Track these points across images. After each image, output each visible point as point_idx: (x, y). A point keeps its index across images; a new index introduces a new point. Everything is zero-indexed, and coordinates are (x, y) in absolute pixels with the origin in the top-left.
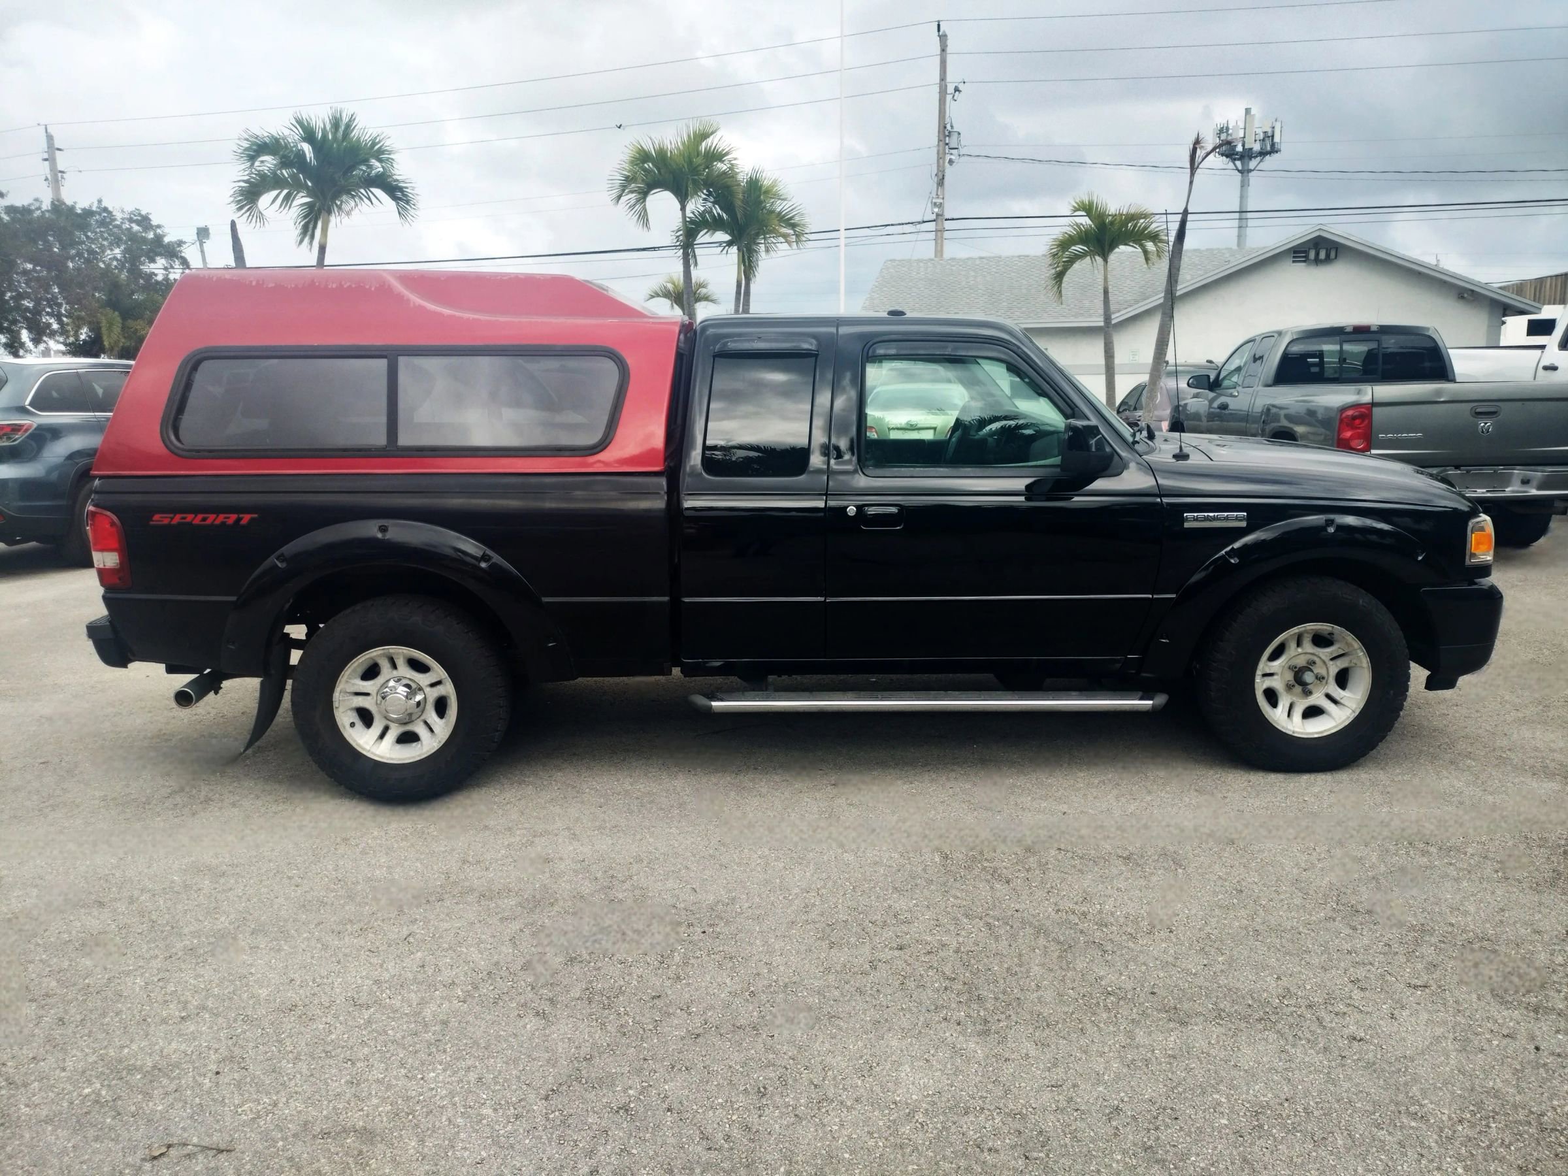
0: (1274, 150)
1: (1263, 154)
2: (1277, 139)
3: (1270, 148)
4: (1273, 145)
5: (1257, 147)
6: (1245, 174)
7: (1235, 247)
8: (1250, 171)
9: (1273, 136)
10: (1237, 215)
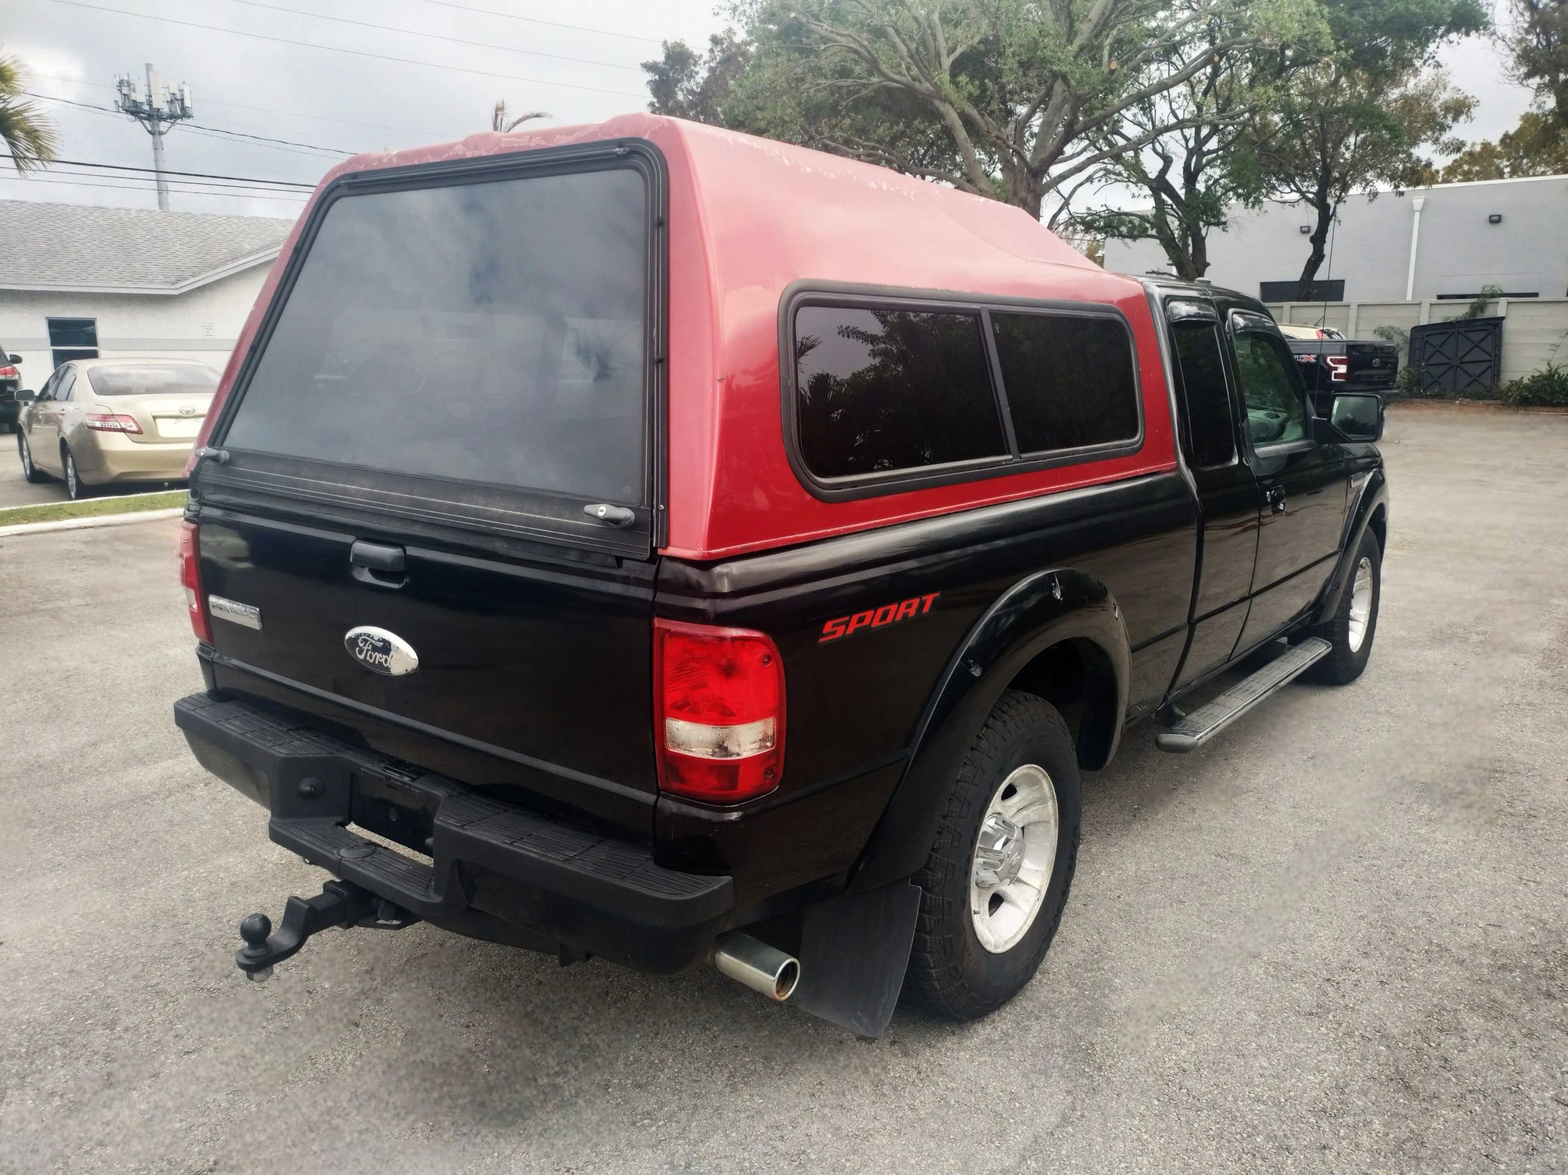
0: (185, 114)
1: (173, 117)
2: (187, 103)
3: (180, 112)
4: (183, 108)
5: (165, 109)
6: (157, 136)
7: (156, 207)
8: (161, 133)
9: (182, 100)
10: (153, 176)
